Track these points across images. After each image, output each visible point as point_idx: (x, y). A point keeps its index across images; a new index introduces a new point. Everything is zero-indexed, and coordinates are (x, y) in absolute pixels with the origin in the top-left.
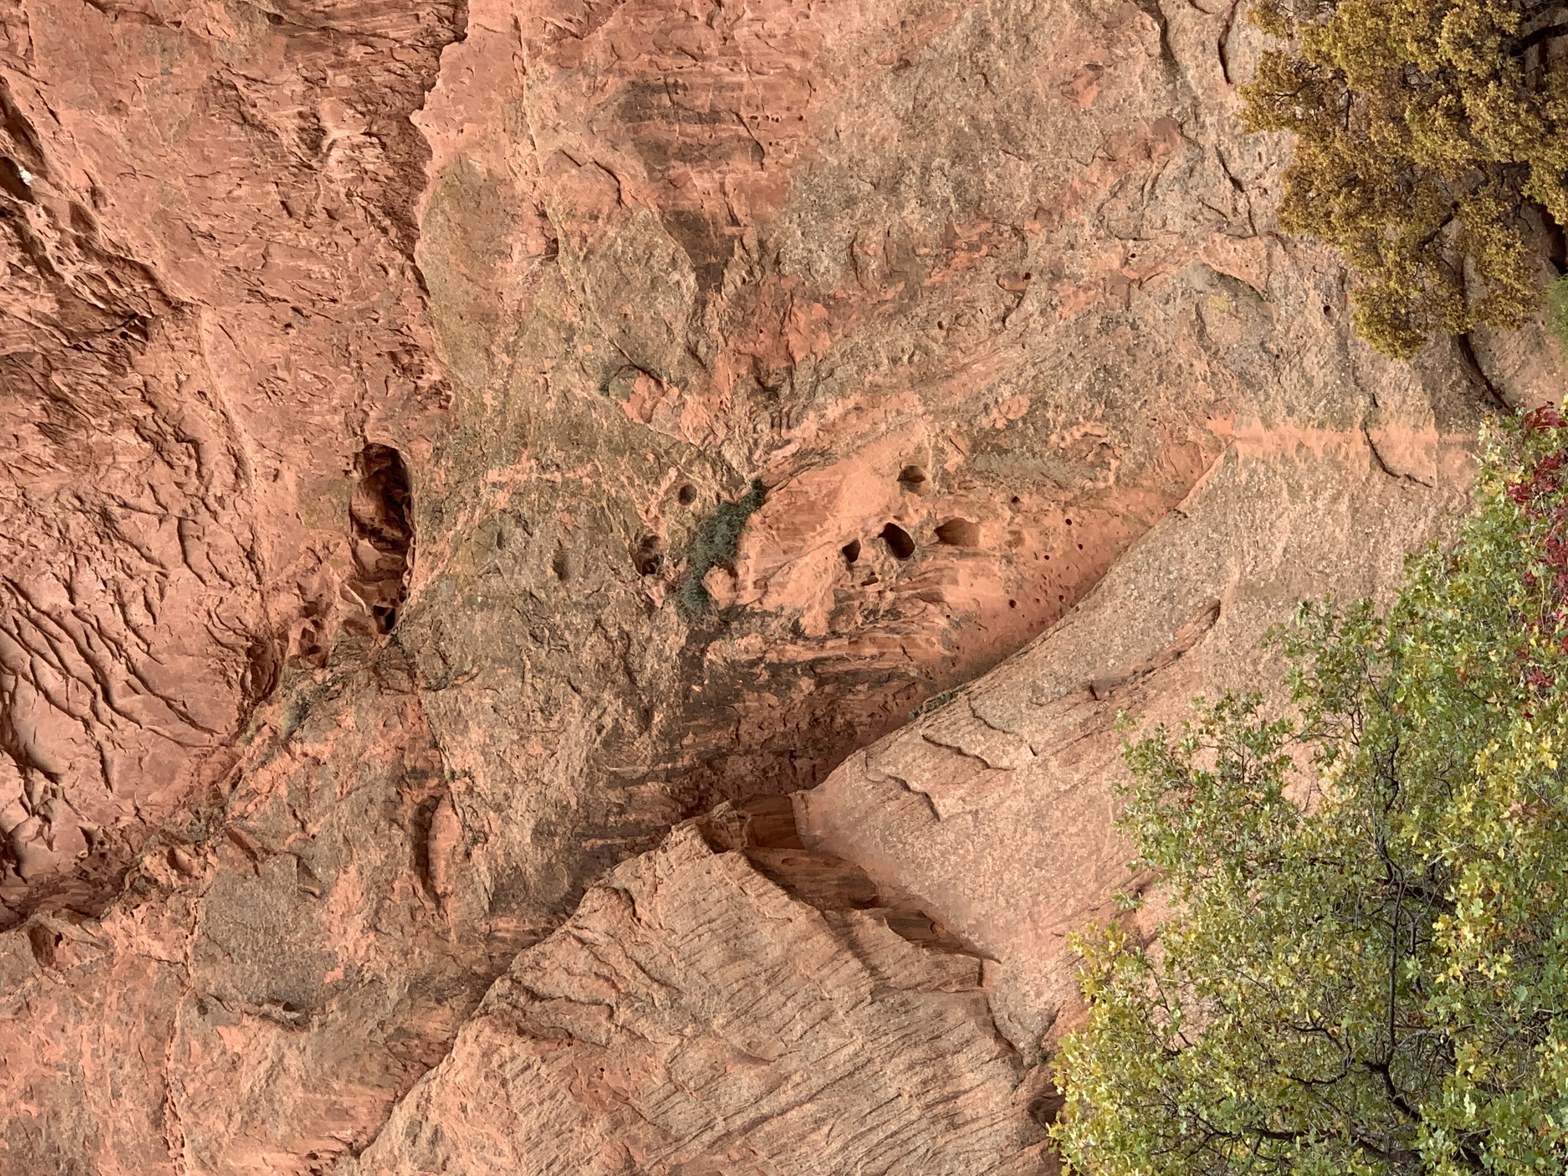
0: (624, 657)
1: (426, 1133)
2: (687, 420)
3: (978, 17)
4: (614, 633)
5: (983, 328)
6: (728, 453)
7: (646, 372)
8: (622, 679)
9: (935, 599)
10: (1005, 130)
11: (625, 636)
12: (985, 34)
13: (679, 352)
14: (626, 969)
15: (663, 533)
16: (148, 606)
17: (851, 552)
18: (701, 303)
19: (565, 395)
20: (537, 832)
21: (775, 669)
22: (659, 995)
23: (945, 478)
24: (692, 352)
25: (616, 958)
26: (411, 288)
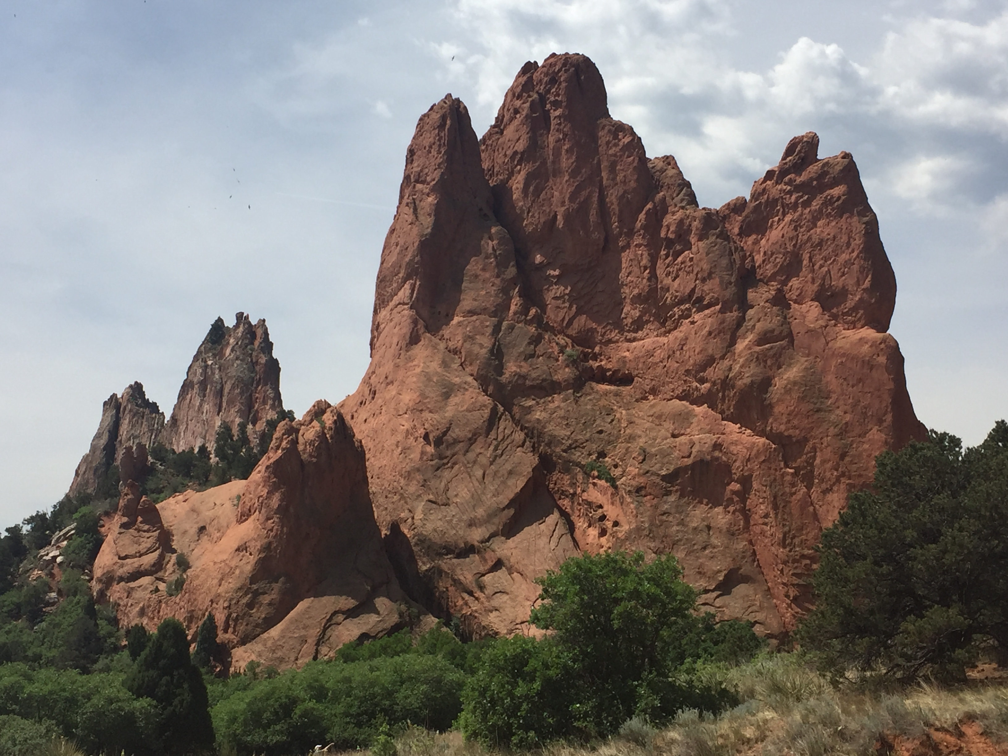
0: (579, 447)
1: (467, 387)
2: (632, 468)
3: (718, 546)
4: (584, 445)
5: (649, 544)
6: (624, 478)
7: (644, 460)
8: (574, 446)
9: (589, 526)
10: (693, 551)
11: (584, 447)
12: (714, 548)
13: (648, 469)
14: (506, 443)
15: (607, 459)
16: (597, 312)
17: (601, 507)
18: (658, 475)
19: (640, 437)
20: (538, 419)
21: (575, 484)
22: (499, 452)
23: (616, 532)
24: (647, 472)
25: (509, 441)
26: (668, 397)
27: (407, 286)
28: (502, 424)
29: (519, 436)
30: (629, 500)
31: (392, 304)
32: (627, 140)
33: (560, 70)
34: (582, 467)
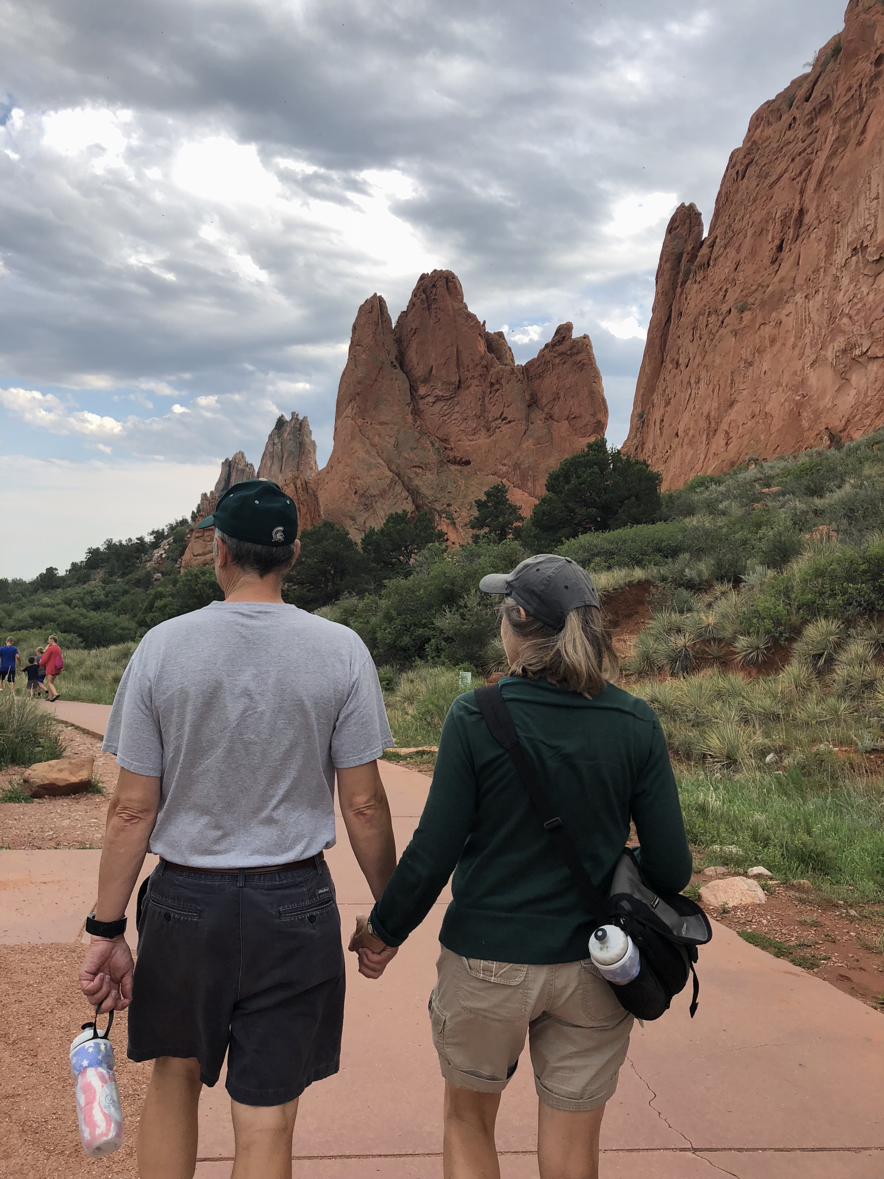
27: (350, 407)
28: (397, 488)
29: (405, 494)
30: (461, 530)
31: (343, 416)
32: (472, 324)
33: (437, 280)
34: (438, 512)
